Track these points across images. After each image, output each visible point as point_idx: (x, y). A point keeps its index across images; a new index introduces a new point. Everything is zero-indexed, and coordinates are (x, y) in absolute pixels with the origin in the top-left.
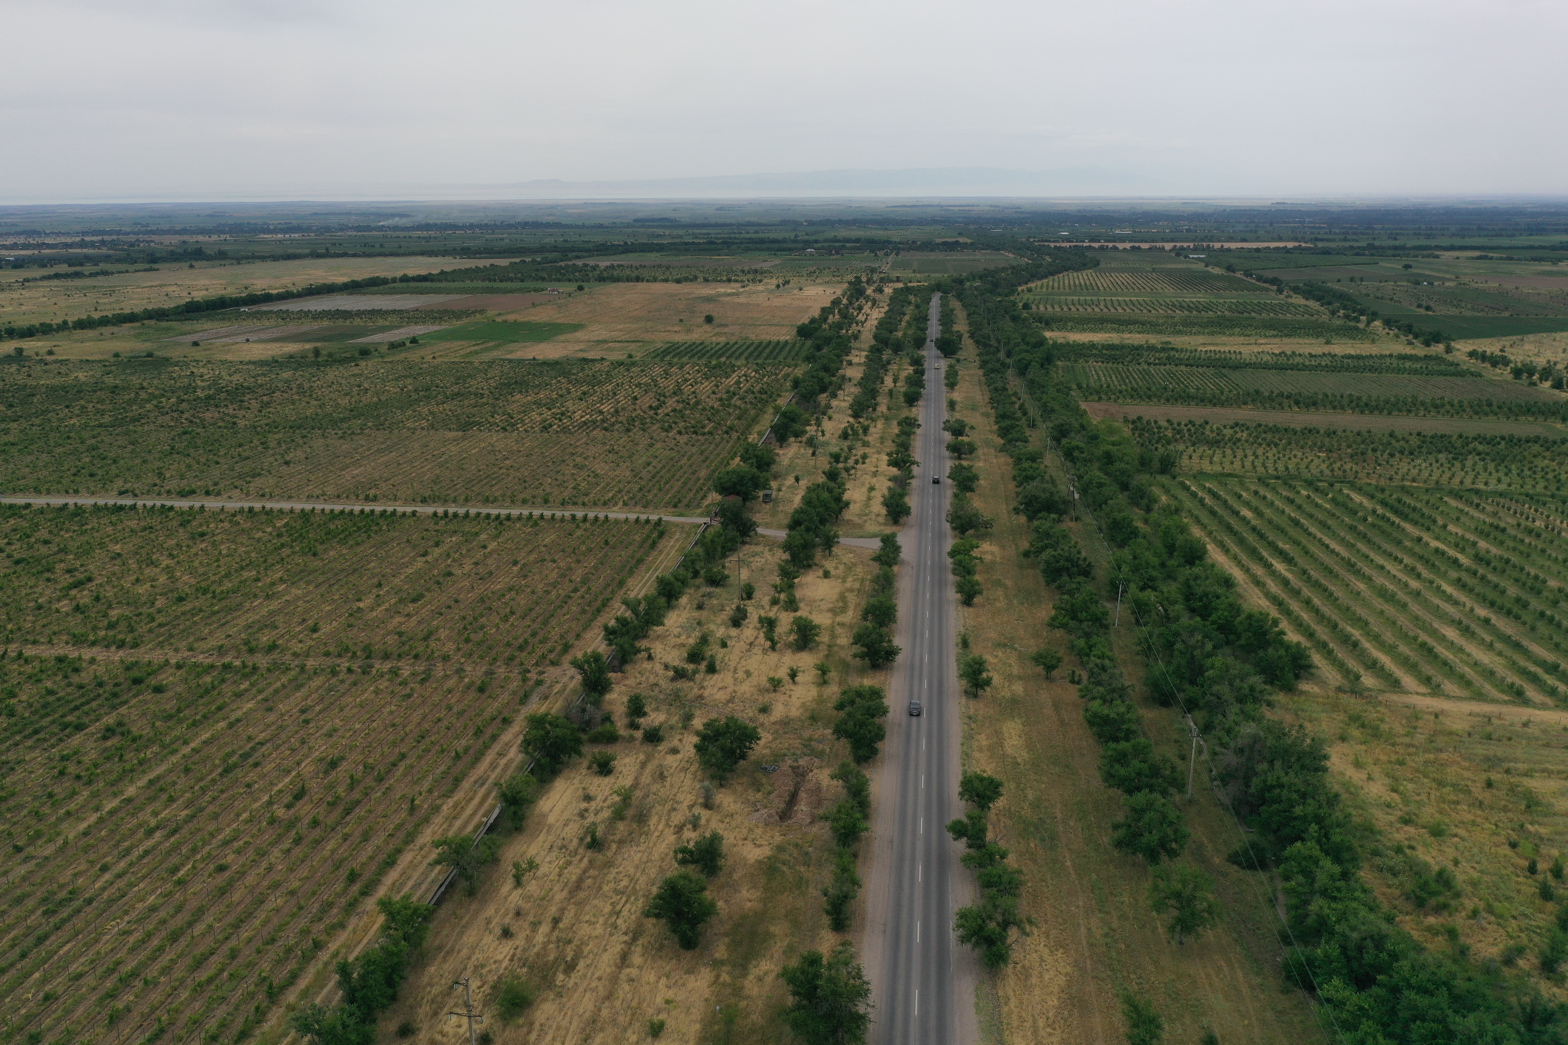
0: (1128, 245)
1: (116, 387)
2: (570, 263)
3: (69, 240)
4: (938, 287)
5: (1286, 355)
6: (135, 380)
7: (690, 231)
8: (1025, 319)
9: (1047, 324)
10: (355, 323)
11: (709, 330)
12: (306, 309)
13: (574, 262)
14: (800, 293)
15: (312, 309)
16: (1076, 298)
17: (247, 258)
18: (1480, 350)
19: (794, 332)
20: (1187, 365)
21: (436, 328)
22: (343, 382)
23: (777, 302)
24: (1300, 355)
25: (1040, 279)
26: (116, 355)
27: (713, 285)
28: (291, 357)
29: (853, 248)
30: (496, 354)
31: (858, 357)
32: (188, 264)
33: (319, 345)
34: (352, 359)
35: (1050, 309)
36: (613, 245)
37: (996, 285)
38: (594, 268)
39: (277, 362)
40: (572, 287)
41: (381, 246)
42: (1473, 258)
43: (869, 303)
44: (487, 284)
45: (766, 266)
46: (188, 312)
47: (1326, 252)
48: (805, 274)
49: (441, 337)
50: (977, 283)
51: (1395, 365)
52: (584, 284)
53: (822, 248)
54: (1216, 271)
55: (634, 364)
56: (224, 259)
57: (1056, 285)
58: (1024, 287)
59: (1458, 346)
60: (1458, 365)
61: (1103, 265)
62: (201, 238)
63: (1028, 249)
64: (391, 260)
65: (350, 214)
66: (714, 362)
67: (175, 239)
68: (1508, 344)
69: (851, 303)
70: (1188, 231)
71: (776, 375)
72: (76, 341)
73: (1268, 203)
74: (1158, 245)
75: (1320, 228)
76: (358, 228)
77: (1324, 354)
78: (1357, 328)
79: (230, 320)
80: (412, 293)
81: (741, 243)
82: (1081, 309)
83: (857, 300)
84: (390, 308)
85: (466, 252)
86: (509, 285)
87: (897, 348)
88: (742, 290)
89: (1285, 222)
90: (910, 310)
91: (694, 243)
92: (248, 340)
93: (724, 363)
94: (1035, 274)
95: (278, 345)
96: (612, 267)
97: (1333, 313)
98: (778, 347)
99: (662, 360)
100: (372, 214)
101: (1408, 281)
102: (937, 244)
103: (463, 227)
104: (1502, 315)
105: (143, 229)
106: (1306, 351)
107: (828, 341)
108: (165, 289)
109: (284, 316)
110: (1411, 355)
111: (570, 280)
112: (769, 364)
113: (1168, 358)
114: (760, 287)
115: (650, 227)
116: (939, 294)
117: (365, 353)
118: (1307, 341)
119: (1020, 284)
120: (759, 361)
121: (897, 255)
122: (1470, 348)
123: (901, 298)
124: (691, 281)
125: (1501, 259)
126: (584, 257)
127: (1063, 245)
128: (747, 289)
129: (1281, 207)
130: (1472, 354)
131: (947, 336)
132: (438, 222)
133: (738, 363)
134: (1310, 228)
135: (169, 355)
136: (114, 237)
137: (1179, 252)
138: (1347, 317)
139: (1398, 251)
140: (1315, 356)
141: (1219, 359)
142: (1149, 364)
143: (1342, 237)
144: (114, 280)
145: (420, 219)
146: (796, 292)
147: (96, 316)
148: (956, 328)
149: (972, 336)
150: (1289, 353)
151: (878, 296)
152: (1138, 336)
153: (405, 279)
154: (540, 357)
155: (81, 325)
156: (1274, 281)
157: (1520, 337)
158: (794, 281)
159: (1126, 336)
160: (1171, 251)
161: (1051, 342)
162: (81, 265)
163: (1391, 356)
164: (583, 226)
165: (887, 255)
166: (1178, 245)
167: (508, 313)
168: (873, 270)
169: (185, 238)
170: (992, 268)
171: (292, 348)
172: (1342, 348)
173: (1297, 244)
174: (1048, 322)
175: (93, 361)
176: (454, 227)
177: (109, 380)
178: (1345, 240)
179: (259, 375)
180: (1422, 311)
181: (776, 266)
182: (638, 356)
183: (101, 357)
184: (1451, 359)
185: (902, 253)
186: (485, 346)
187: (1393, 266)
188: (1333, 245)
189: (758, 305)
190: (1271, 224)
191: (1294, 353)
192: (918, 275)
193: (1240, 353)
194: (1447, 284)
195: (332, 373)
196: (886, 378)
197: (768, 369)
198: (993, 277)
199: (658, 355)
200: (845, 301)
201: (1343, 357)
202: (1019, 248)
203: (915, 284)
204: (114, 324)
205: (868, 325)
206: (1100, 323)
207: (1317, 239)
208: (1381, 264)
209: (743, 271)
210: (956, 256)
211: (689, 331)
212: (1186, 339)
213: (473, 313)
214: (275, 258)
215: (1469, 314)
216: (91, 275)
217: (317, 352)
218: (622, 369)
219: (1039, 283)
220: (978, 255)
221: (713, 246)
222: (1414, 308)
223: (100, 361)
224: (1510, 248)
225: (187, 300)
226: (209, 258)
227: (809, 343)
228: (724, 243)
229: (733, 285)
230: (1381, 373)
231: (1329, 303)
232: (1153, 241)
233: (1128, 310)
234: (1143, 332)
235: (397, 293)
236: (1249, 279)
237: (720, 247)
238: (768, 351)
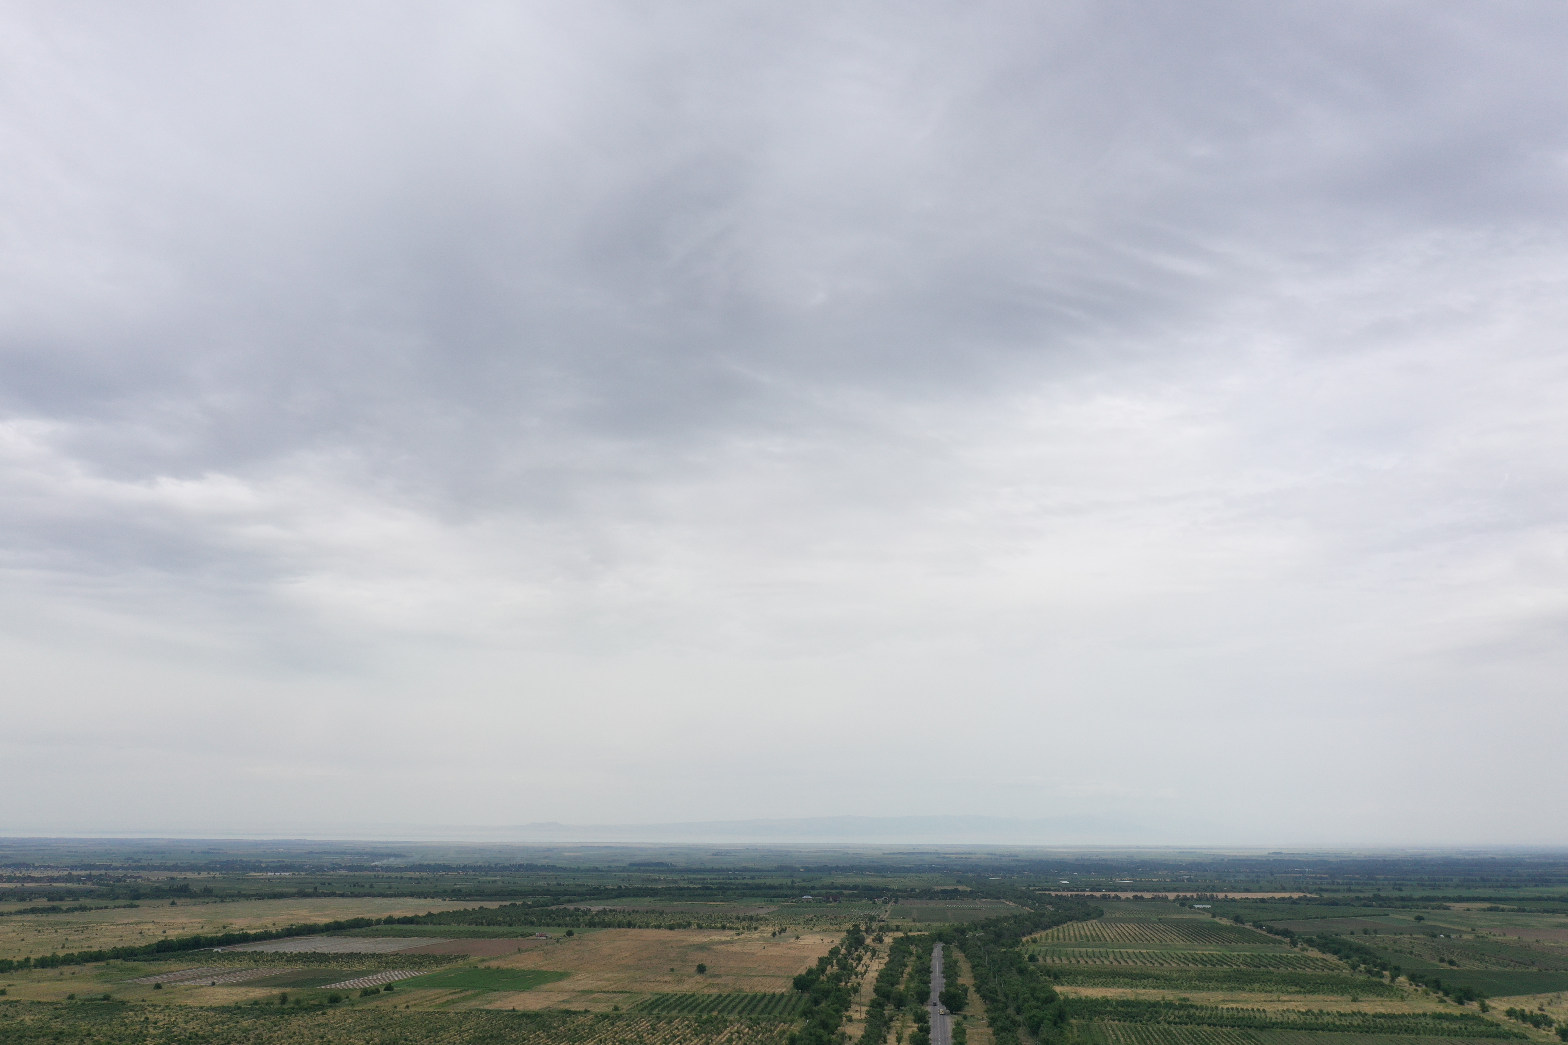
0: (1130, 895)
1: (61, 1033)
2: (561, 907)
3: (55, 874)
4: (939, 937)
5: (1313, 1014)
6: (84, 1026)
7: (686, 877)
8: (1032, 973)
9: (1056, 977)
10: (330, 967)
11: (701, 980)
12: (281, 951)
13: (565, 906)
14: (797, 941)
15: (288, 951)
16: (1084, 950)
17: (232, 896)
18: (1517, 1009)
19: (790, 984)
20: (1209, 1025)
21: (414, 974)
22: (306, 1032)
23: (773, 951)
24: (1328, 1014)
25: (1044, 929)
26: (71, 997)
27: (707, 932)
28: (256, 1003)
29: (851, 895)
30: (474, 1004)
31: (859, 1012)
32: (171, 901)
33: (288, 990)
34: (321, 1007)
35: (1057, 961)
36: (606, 889)
37: (999, 935)
38: (585, 913)
39: (239, 1008)
40: (561, 932)
41: (371, 886)
42: (1484, 910)
43: (869, 953)
44: (473, 927)
45: (762, 913)
46: (158, 952)
47: (1333, 903)
48: (801, 921)
49: (417, 983)
50: (980, 933)
51: (1431, 1025)
52: (574, 930)
53: (819, 895)
54: (1225, 922)
55: (619, 1017)
56: (209, 896)
57: (1061, 935)
58: (1028, 938)
59: (1493, 1005)
60: (1498, 1025)
61: (1107, 915)
62: (190, 875)
63: (1029, 898)
64: (378, 901)
65: (345, 853)
66: (705, 1017)
67: (163, 875)
68: (1545, 1001)
69: (849, 953)
70: (1189, 880)
71: (771, 1031)
72: (33, 980)
73: (1265, 853)
74: (1161, 894)
75: (1321, 878)
76: (350, 868)
77: (1354, 1013)
78: (1382, 985)
79: (199, 961)
80: (394, 936)
81: (737, 889)
82: (1090, 962)
83: (856, 950)
84: (369, 952)
85: (457, 894)
86: (496, 929)
87: (900, 1003)
88: (736, 938)
89: (1285, 872)
90: (911, 961)
91: (688, 888)
92: (214, 984)
93: (716, 1018)
94: (1038, 925)
95: (244, 989)
96: (604, 912)
97: (1354, 967)
98: (774, 1000)
99: (650, 1013)
100: (366, 854)
101: (1424, 933)
102: (937, 892)
103: (457, 869)
104: (1530, 970)
105: (134, 864)
106: (1334, 1009)
107: (826, 994)
108: (141, 927)
109: (258, 958)
110: (1446, 1014)
111: (559, 925)
112: (764, 1019)
113: (1188, 1016)
114: (756, 935)
115: (645, 871)
116: (942, 944)
117: (334, 1000)
118: (1332, 998)
119: (1024, 935)
120: (754, 1016)
121: (896, 902)
122: (1506, 1007)
123: (902, 948)
124: (685, 927)
125: (1513, 910)
126: (576, 901)
127: (1065, 894)
128: (742, 936)
129: (1278, 857)
130: (1510, 1013)
131: (951, 989)
132: (432, 863)
133: (731, 1018)
134: (1311, 878)
135: (127, 998)
136: (103, 872)
137: (1183, 902)
138: (1369, 972)
139: (1406, 903)
140: (1344, 1015)
141: (1243, 1018)
142: (1169, 1023)
143: (1346, 887)
144: (91, 916)
145: (416, 859)
146: (792, 940)
147: (61, 953)
148: (960, 981)
149: (978, 990)
150: (1316, 1011)
151: (878, 946)
152: (1153, 991)
153: (390, 921)
154: (520, 1008)
155: (44, 963)
156: (1286, 933)
157: (1555, 994)
158: (791, 929)
159: (1141, 991)
160: (1174, 901)
161: (1062, 998)
162: (62, 899)
163: (1425, 1015)
164: (578, 870)
165: (885, 902)
166: (1182, 894)
167: (492, 959)
168: (872, 919)
169: (175, 874)
170: (993, 916)
171: (258, 993)
172: (1371, 1006)
173: (1302, 895)
174: (1058, 976)
175: (45, 1003)
176: (447, 868)
177: (56, 1025)
178: (1350, 890)
179: (217, 1023)
180: (1446, 966)
181: (773, 912)
182: (624, 1009)
183: (54, 999)
184: (1489, 1019)
185: (900, 900)
186: (463, 994)
187: (1405, 918)
188: (1339, 896)
189: (753, 954)
190: (1272, 874)
191: (1321, 1011)
192: (918, 924)
193: (1264, 1011)
194: (1465, 937)
195: (296, 1023)
196: (888, 1037)
197: (763, 1025)
198: (995, 926)
199: (645, 1008)
200: (843, 951)
201: (1374, 1016)
202: (1021, 897)
203: (916, 934)
204: (78, 963)
205: (868, 977)
206: (1111, 977)
207: (1321, 890)
208: (1391, 915)
209: (738, 918)
210: (956, 905)
211: (680, 981)
212: (1203, 995)
213: (455, 958)
214: (261, 897)
215: (1496, 969)
216: (70, 910)
217: (284, 998)
218: (606, 1023)
219: (1044, 933)
220: (979, 904)
221: (708, 892)
222: (1436, 962)
223: (52, 1003)
224: (1519, 899)
225: (160, 939)
226: (193, 895)
227: (806, 996)
228: (719, 889)
229: (727, 932)
230: (1418, 1034)
231: (1348, 957)
232: (1155, 891)
233: (1139, 964)
234: (1158, 987)
235: (378, 936)
236: (1259, 931)
237: (715, 892)
238: (762, 1004)
